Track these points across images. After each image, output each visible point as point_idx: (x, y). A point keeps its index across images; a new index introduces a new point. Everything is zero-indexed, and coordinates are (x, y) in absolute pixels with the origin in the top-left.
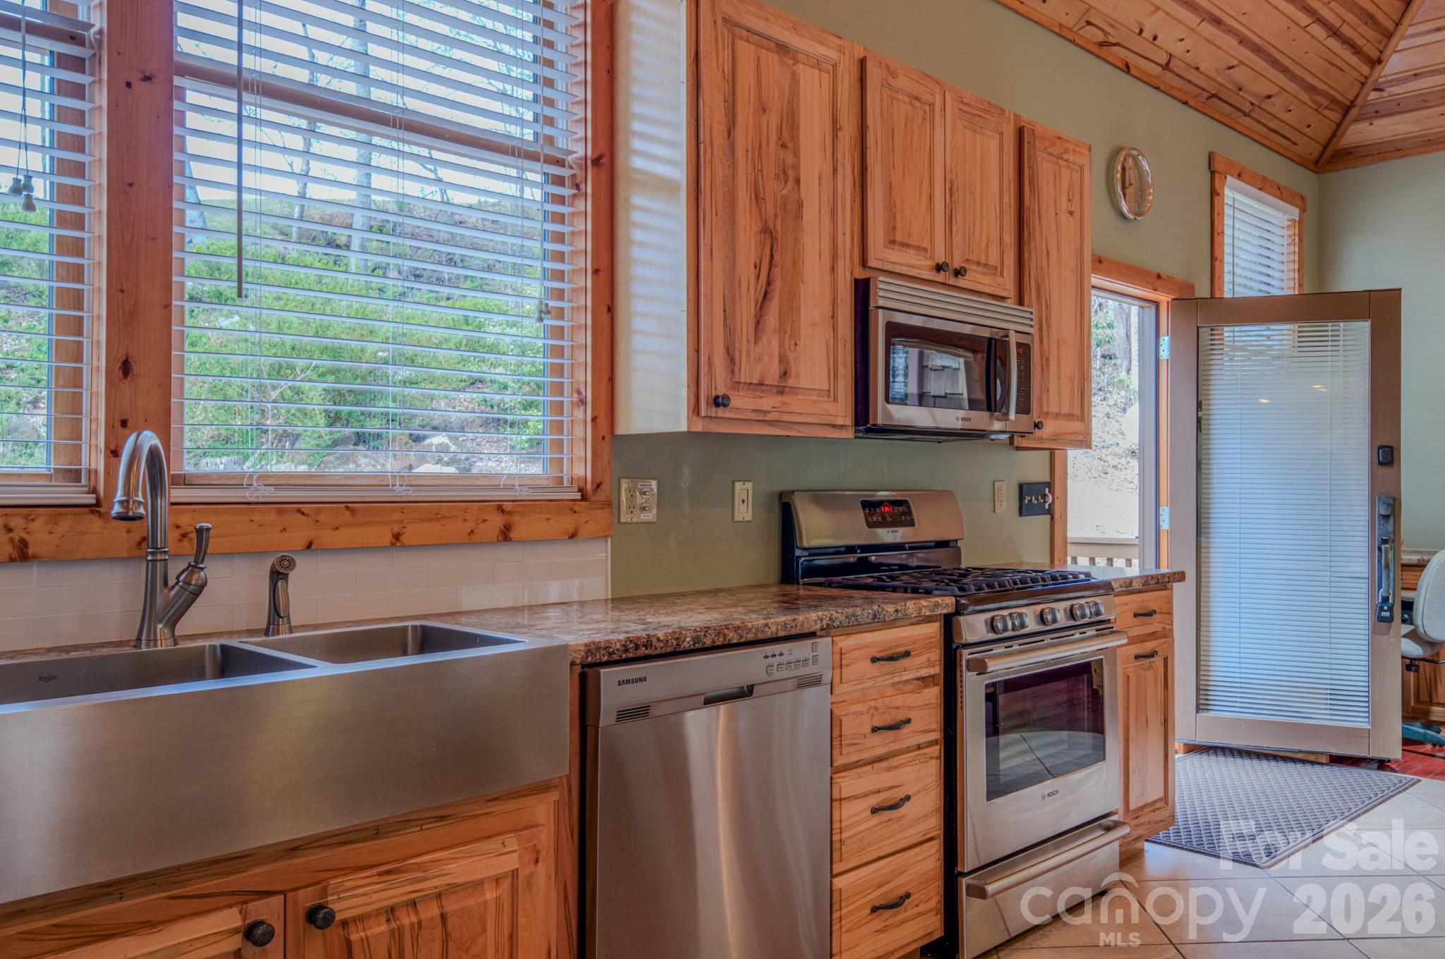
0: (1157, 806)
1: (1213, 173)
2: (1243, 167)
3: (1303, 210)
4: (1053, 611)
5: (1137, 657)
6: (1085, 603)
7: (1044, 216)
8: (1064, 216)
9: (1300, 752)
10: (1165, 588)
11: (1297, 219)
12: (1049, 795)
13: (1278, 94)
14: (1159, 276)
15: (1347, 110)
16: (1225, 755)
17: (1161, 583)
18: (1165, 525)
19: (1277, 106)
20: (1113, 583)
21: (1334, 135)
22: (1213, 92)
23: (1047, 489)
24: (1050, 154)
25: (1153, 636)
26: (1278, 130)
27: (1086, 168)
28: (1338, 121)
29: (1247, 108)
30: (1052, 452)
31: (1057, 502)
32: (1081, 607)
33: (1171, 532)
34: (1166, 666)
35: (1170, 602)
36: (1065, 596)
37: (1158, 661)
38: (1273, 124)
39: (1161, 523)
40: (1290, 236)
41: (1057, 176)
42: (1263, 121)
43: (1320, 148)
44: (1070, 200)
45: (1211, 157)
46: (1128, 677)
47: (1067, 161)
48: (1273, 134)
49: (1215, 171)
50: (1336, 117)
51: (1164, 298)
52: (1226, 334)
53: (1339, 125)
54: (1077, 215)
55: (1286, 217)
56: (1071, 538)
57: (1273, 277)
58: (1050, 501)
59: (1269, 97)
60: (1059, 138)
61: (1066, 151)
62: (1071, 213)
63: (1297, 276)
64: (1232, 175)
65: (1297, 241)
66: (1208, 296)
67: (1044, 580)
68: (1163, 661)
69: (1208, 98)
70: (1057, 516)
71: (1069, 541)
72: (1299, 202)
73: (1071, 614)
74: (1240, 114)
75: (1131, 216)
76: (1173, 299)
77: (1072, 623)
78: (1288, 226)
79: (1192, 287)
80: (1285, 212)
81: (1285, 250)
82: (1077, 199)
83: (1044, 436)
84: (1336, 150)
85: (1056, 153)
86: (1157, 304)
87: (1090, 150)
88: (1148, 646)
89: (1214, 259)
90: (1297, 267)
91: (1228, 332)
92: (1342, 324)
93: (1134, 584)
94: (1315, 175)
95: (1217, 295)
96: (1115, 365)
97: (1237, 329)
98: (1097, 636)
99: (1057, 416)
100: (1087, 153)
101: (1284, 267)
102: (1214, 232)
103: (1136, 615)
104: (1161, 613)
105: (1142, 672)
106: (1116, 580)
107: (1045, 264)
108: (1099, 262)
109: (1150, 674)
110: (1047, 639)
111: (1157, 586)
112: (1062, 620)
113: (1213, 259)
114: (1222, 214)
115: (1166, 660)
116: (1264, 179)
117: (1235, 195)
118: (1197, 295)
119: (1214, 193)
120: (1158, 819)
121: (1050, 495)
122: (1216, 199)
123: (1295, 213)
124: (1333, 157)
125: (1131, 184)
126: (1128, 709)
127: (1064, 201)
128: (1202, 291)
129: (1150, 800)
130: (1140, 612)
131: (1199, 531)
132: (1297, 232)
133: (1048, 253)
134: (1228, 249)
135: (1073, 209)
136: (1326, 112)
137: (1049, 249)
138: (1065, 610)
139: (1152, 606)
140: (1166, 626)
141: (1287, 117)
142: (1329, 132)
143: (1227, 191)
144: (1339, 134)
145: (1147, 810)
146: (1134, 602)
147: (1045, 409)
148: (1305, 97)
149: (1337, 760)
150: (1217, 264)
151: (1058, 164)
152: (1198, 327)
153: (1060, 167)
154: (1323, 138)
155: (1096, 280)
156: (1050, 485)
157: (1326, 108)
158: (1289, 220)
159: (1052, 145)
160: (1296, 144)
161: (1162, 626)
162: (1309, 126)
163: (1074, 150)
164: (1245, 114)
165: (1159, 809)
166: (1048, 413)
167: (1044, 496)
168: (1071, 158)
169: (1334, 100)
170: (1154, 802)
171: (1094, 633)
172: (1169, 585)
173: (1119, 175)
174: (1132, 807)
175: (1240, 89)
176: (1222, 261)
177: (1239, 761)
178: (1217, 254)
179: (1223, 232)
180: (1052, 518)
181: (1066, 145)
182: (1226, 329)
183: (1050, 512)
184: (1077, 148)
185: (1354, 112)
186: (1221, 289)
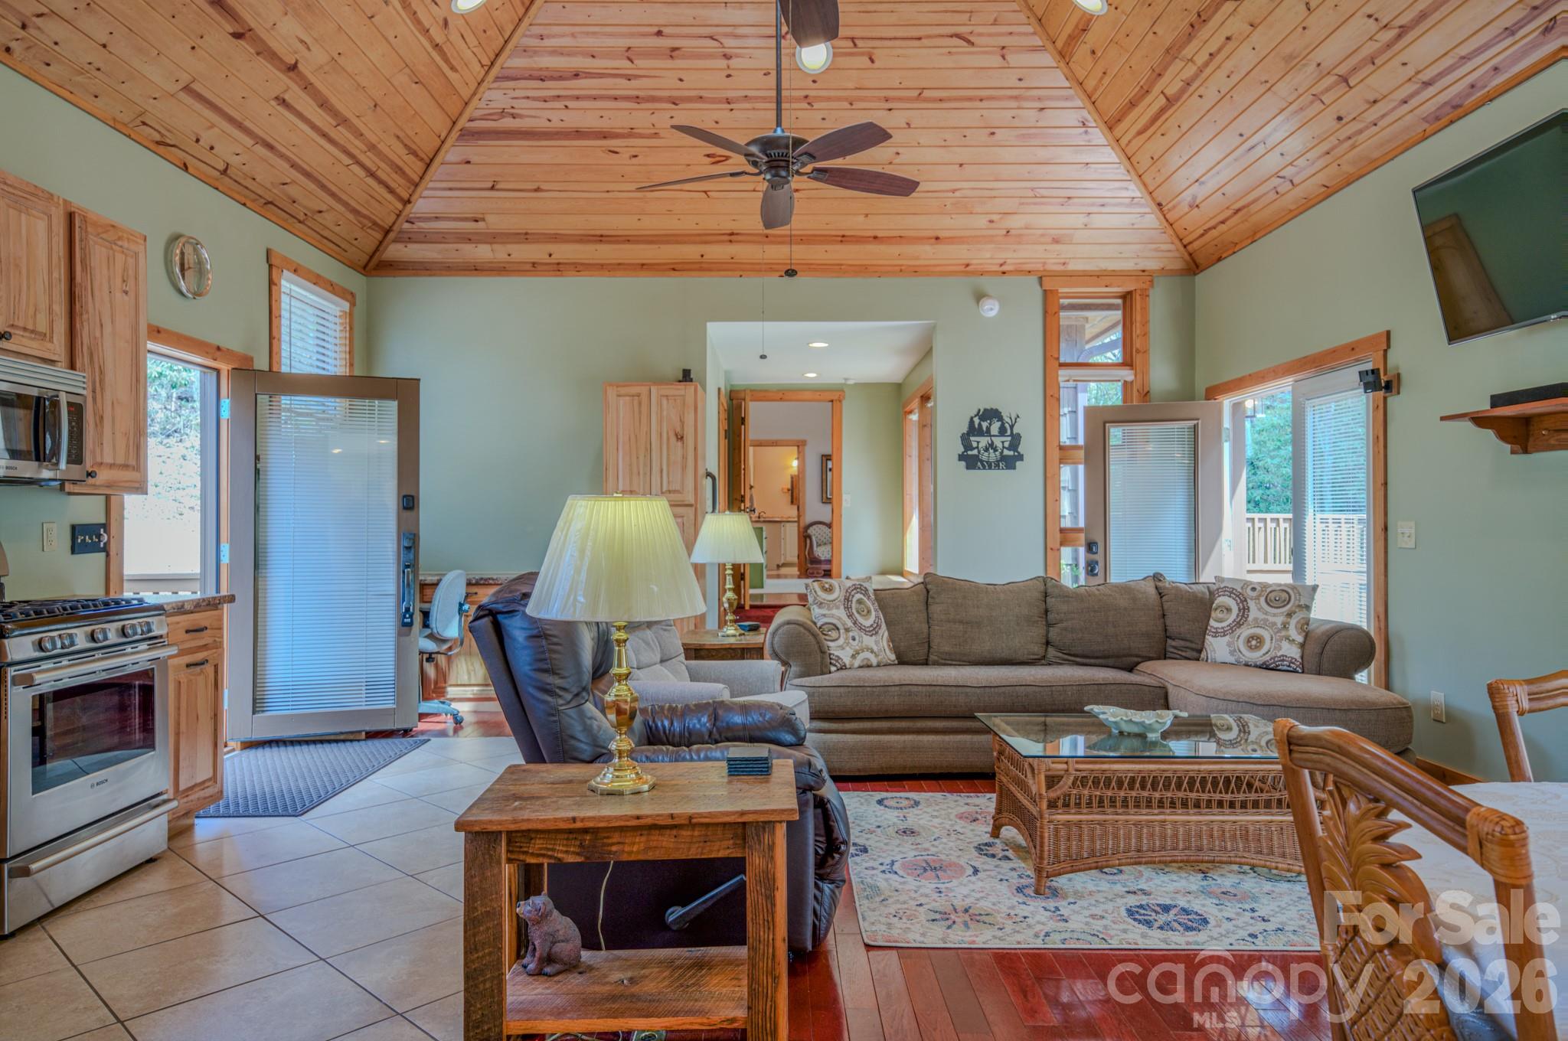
0: (206, 785)
1: (271, 266)
2: (298, 264)
3: (353, 304)
4: (104, 631)
5: (188, 666)
6: (135, 622)
7: (97, 293)
8: (118, 295)
9: (342, 733)
10: (217, 609)
11: (348, 311)
12: (98, 784)
13: (327, 211)
14: (219, 348)
15: (387, 232)
16: (278, 747)
17: (213, 604)
18: (225, 559)
19: (328, 219)
20: (165, 606)
21: (377, 250)
22: (270, 200)
23: (102, 530)
24: (101, 238)
25: (205, 647)
26: (329, 237)
27: (141, 256)
28: (380, 239)
29: (302, 217)
30: (108, 497)
31: (112, 540)
32: (133, 626)
33: (231, 565)
34: (216, 672)
35: (221, 619)
36: (117, 618)
37: (209, 669)
38: (326, 233)
39: (222, 558)
40: (341, 324)
41: (110, 261)
42: (317, 230)
43: (368, 257)
44: (124, 281)
45: (268, 252)
46: (180, 682)
47: (121, 247)
48: (325, 241)
49: (273, 264)
50: (379, 236)
51: (225, 368)
52: (283, 402)
53: (381, 243)
54: (132, 294)
55: (338, 309)
56: (128, 575)
57: (328, 356)
58: (106, 539)
59: (320, 212)
60: (113, 226)
61: (120, 238)
62: (126, 293)
63: (348, 357)
64: (288, 270)
65: (348, 329)
66: (266, 368)
67: (95, 606)
68: (213, 667)
69: (265, 204)
70: (112, 553)
71: (125, 578)
72: (350, 297)
73: (123, 632)
74: (295, 221)
75: (190, 295)
76: (233, 369)
77: (124, 640)
78: (340, 316)
79: (251, 359)
80: (336, 304)
81: (338, 335)
82: (131, 282)
83: (97, 483)
84: (380, 261)
85: (109, 239)
86: (218, 371)
87: (145, 240)
88: (199, 656)
89: (273, 338)
90: (348, 349)
91: (285, 401)
92: (377, 402)
93: (186, 607)
94: (365, 278)
95: (275, 369)
96: (193, 408)
97: (293, 398)
98: (150, 649)
99: (112, 466)
100: (142, 242)
101: (337, 349)
102: (273, 315)
103: (187, 632)
104: (212, 629)
105: (193, 677)
106: (168, 604)
107: (98, 334)
108: (157, 333)
109: (201, 679)
110: (98, 655)
111: (208, 608)
112: (113, 637)
113: (271, 338)
114: (279, 301)
115: (216, 666)
116: (318, 276)
117: (289, 285)
118: (256, 368)
119: (271, 283)
120: (207, 795)
121: (105, 535)
122: (274, 288)
123: (346, 306)
124: (377, 265)
125: (189, 268)
126: (179, 709)
127: (119, 281)
128: (261, 363)
129: (199, 780)
130: (191, 629)
131: (256, 566)
132: (348, 321)
133: (102, 325)
134: (284, 330)
135: (127, 289)
136: (369, 231)
137: (103, 321)
138: (117, 630)
139: (203, 624)
140: (217, 639)
141: (337, 229)
142: (373, 247)
143: (283, 282)
144: (381, 249)
145: (197, 789)
146: (185, 621)
147: (99, 460)
148: (351, 217)
149: (372, 735)
150: (275, 342)
151: (112, 249)
152: (256, 395)
153: (114, 251)
154: (370, 249)
155: (150, 346)
156: (105, 526)
157: (369, 227)
158: (341, 311)
159: (106, 232)
160: (346, 251)
161: (213, 639)
162: (356, 239)
163: (128, 239)
164: (300, 222)
165: (208, 787)
166: (102, 463)
167: (99, 536)
168: (126, 245)
169: (375, 223)
170: (204, 782)
171: (146, 647)
172: (220, 606)
173: (177, 258)
174: (182, 787)
175: (294, 202)
176: (279, 340)
177: (290, 749)
178: (274, 334)
179: (280, 316)
180: (108, 555)
181: (120, 234)
182: (283, 397)
183: (106, 550)
184: (131, 237)
185: (392, 235)
186: (279, 363)
